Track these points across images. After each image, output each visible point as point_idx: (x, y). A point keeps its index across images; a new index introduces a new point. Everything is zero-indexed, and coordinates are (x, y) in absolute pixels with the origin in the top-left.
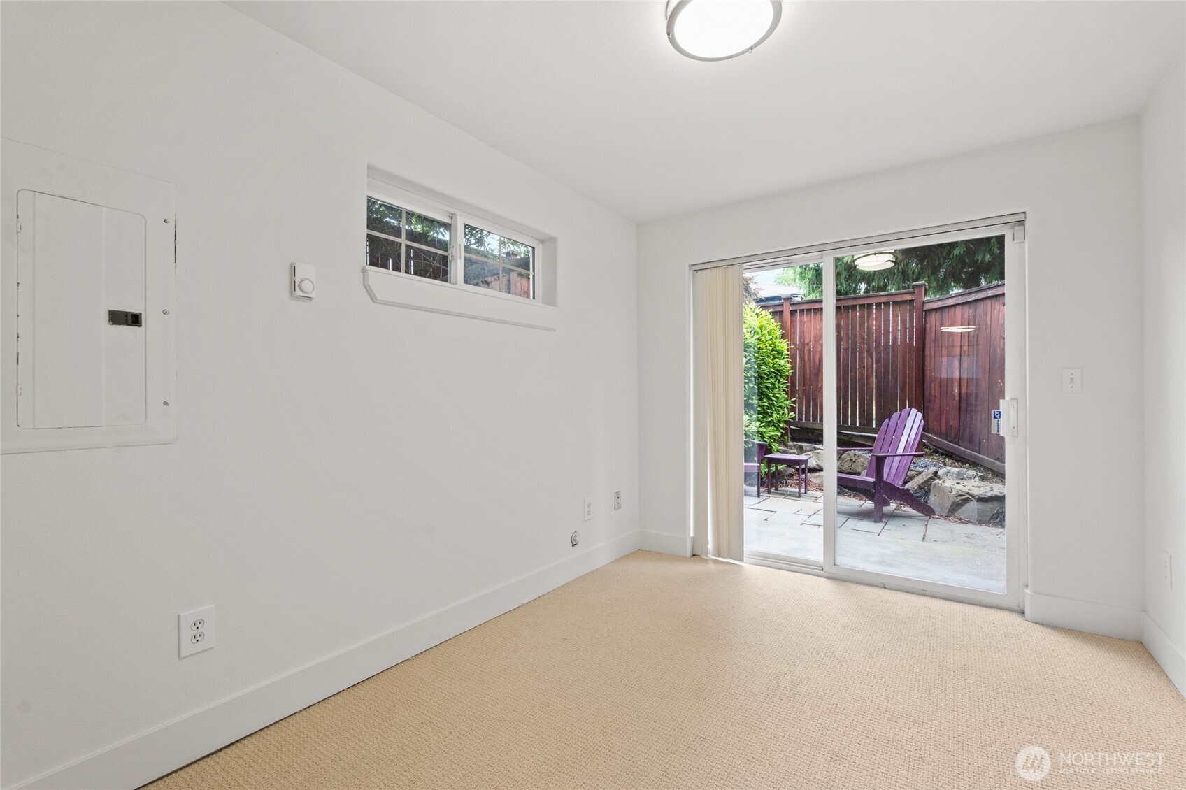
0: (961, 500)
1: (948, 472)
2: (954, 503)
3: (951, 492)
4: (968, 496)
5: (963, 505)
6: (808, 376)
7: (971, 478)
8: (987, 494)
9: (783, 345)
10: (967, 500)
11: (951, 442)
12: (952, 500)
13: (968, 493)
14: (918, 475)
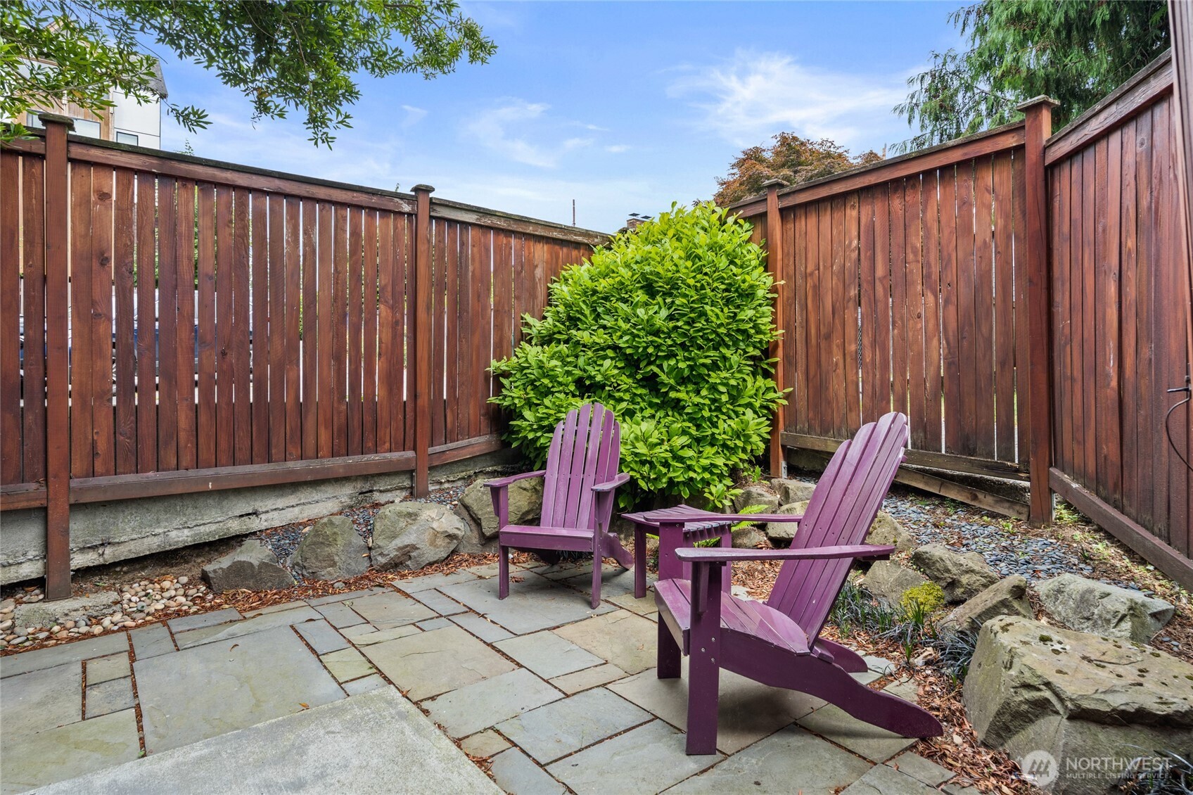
0: (1027, 701)
1: (1060, 591)
2: (1005, 708)
3: (1009, 666)
4: (1047, 694)
5: (1031, 721)
6: (814, 341)
7: (1108, 621)
8: (1109, 698)
9: (762, 282)
10: (1042, 707)
11: (1106, 500)
12: (1005, 693)
13: (1048, 684)
14: (985, 586)
